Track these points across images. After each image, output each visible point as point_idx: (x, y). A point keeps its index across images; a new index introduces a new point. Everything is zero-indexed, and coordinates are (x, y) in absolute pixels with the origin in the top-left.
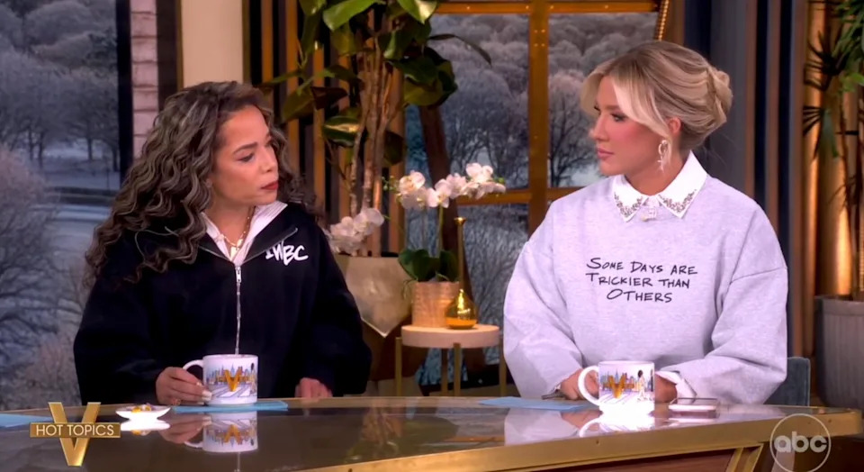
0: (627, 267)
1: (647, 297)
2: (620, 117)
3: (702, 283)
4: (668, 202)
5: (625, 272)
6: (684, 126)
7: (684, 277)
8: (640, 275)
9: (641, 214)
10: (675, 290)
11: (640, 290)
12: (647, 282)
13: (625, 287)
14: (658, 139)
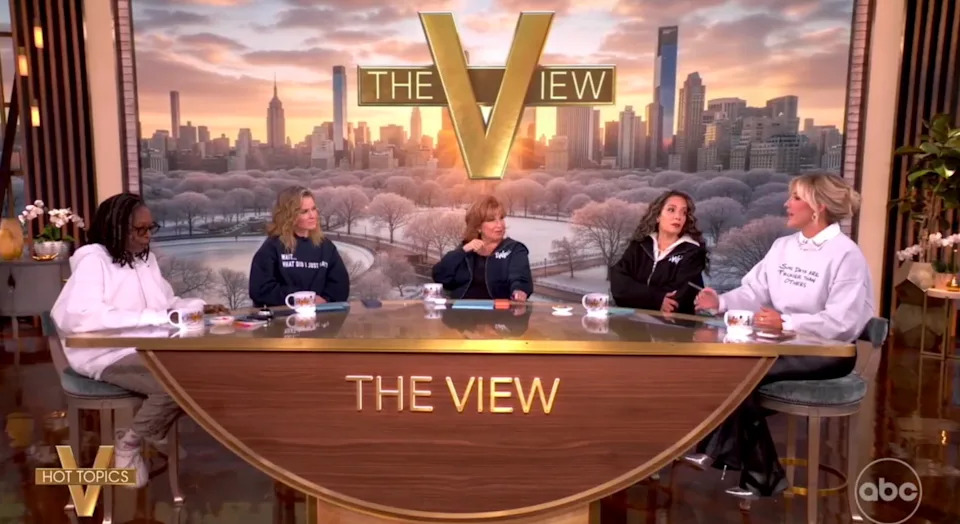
0: (794, 269)
1: (797, 284)
2: (798, 199)
3: (820, 281)
4: (814, 243)
5: (793, 272)
6: (826, 210)
7: (813, 277)
8: (798, 274)
9: (805, 246)
10: (809, 283)
11: (796, 280)
12: (799, 277)
13: (791, 278)
14: (813, 212)
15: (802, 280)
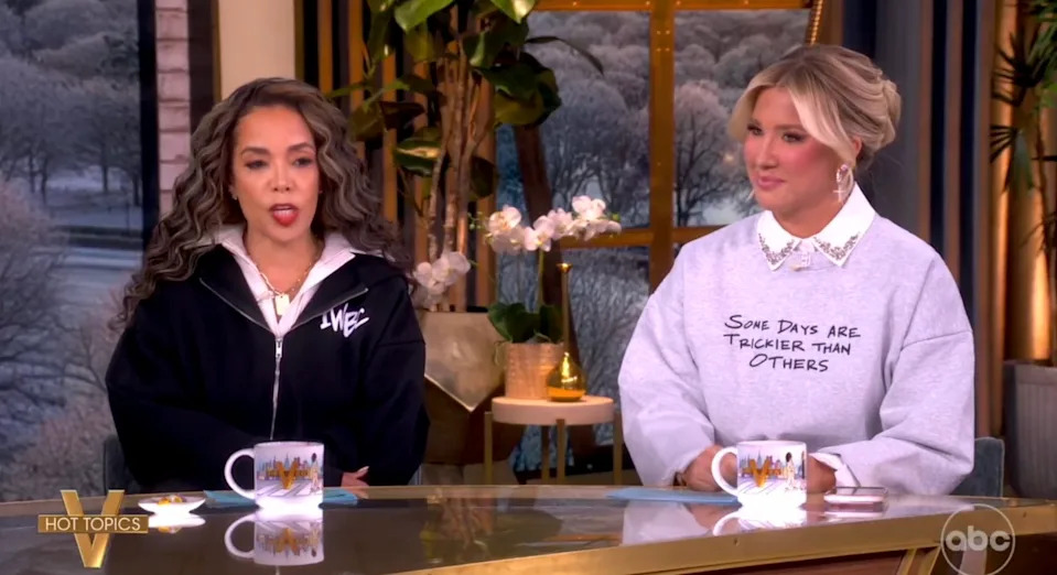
0: (774, 326)
1: (797, 364)
3: (866, 349)
4: (825, 246)
5: (772, 333)
7: (844, 341)
8: (790, 336)
9: (792, 261)
10: (832, 357)
11: (789, 355)
12: (797, 346)
13: (771, 351)
15: (810, 353)
